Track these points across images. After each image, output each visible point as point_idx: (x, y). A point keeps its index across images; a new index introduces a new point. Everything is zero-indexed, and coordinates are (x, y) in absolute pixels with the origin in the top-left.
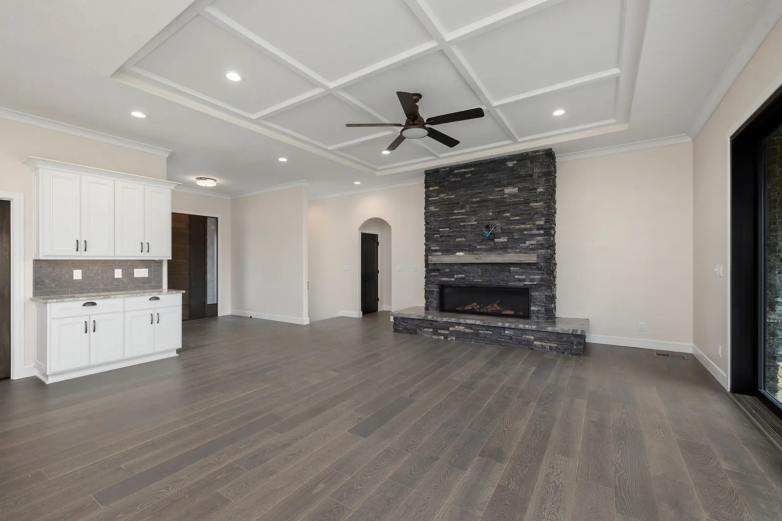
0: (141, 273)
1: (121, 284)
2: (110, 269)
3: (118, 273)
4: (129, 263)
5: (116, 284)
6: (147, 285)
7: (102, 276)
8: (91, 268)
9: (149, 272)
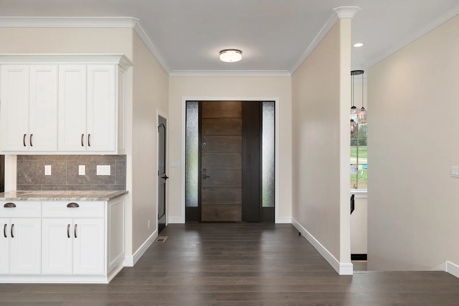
0: (104, 170)
1: (84, 182)
2: (75, 165)
3: (82, 170)
4: (92, 159)
5: (80, 181)
6: (109, 185)
7: (68, 172)
8: (59, 164)
9: (112, 169)
